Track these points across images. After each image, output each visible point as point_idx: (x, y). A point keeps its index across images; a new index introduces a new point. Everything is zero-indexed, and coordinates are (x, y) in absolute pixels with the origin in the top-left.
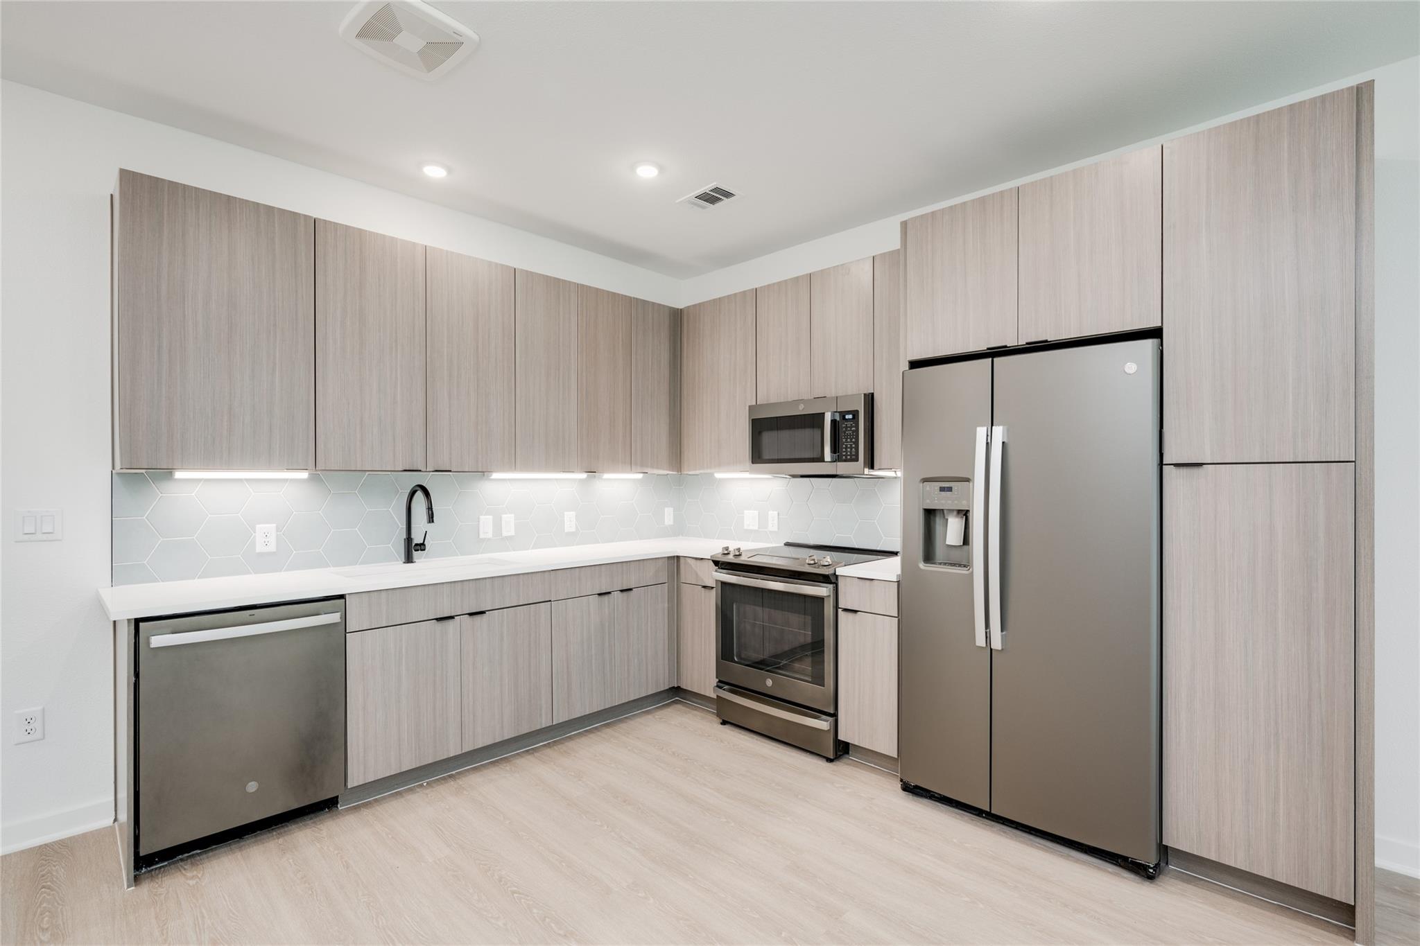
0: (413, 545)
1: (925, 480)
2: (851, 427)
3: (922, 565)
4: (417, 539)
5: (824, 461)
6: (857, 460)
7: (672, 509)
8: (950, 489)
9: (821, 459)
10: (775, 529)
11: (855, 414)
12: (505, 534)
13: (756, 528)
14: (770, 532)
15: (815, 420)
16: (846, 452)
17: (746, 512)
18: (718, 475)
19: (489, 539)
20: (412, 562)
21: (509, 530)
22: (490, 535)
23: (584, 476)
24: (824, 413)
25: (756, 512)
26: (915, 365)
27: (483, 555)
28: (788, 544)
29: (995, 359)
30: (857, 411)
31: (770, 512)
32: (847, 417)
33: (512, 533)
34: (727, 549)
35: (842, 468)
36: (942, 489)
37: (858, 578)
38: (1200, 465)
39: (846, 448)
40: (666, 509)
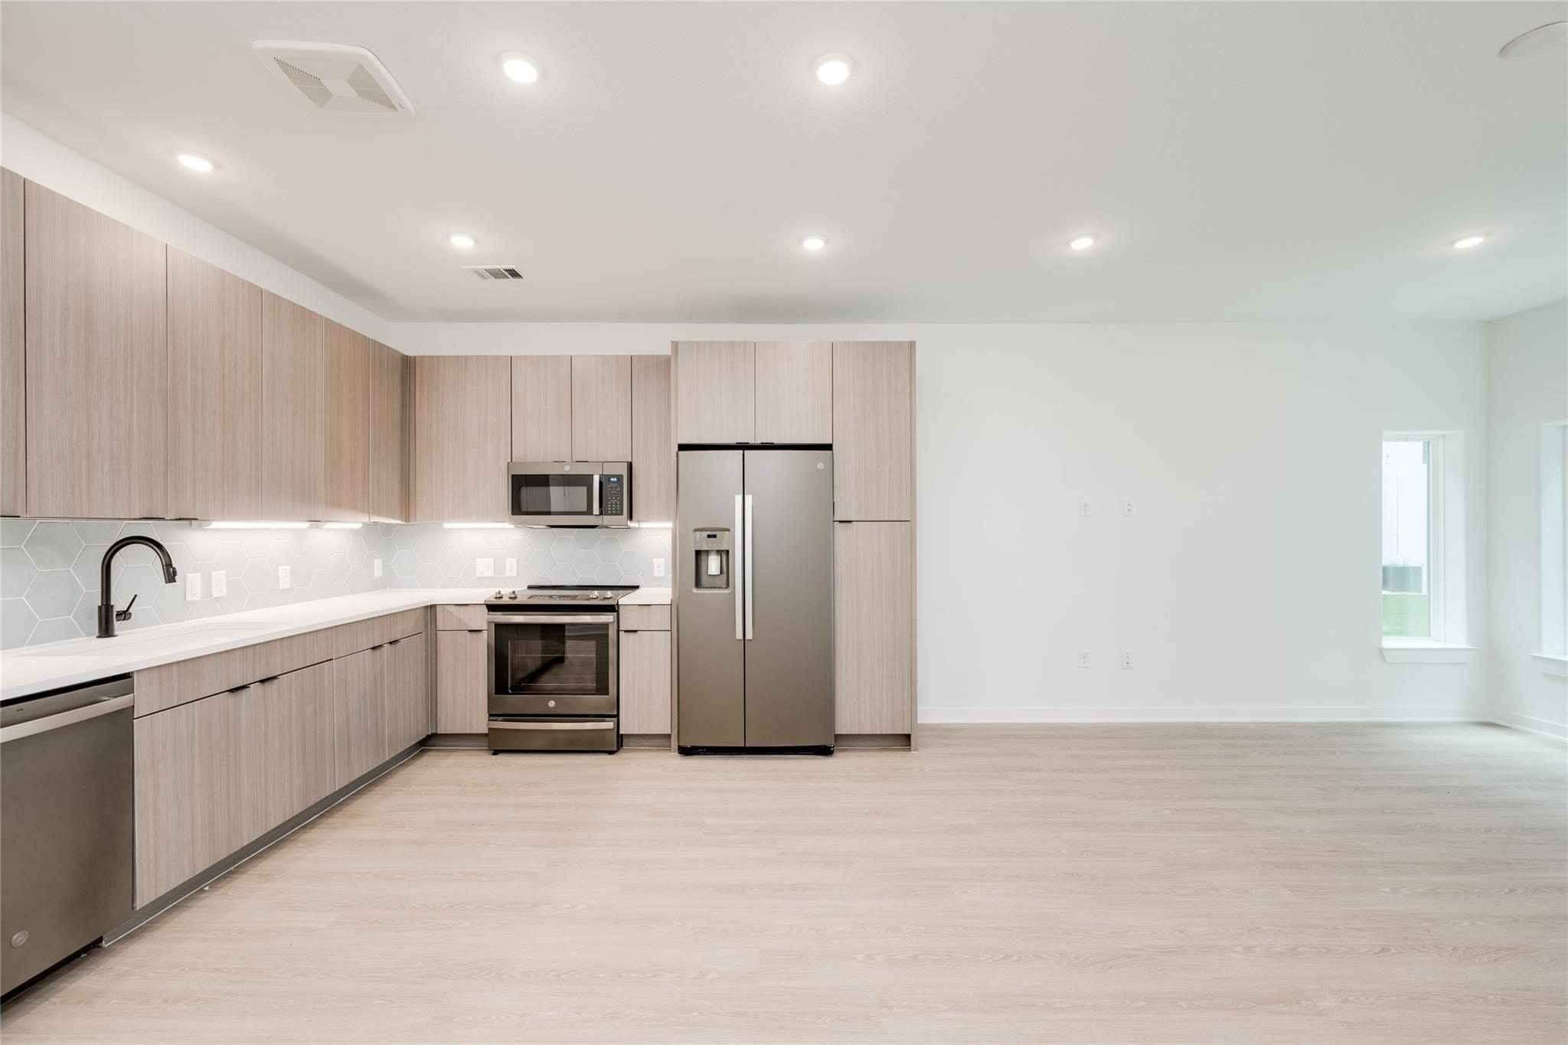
0: (115, 614)
1: (696, 530)
2: (616, 487)
3: (695, 591)
4: (119, 603)
5: (592, 514)
6: (622, 514)
7: (380, 560)
8: (715, 536)
9: (589, 512)
10: (514, 574)
11: (620, 478)
12: (215, 595)
13: (491, 574)
14: (509, 578)
15: (585, 480)
16: (612, 507)
17: (478, 560)
18: (447, 525)
19: (197, 602)
20: (112, 636)
21: (219, 590)
22: (198, 597)
23: (306, 525)
24: (592, 475)
25: (492, 560)
26: (682, 447)
27: (190, 621)
28: (530, 587)
29: (745, 451)
30: (622, 476)
31: (508, 560)
32: (612, 479)
33: (224, 593)
34: (499, 593)
35: (607, 519)
36: (709, 536)
37: (639, 605)
38: (851, 522)
39: (612, 504)
40: (376, 561)
